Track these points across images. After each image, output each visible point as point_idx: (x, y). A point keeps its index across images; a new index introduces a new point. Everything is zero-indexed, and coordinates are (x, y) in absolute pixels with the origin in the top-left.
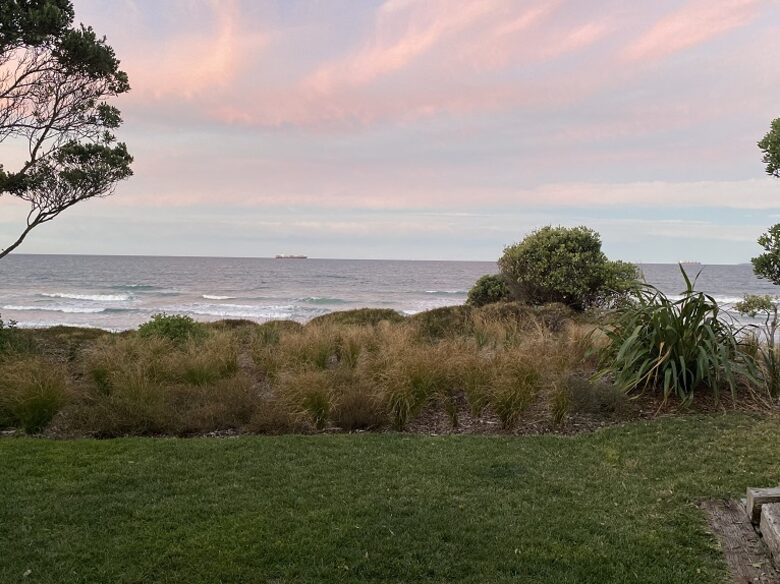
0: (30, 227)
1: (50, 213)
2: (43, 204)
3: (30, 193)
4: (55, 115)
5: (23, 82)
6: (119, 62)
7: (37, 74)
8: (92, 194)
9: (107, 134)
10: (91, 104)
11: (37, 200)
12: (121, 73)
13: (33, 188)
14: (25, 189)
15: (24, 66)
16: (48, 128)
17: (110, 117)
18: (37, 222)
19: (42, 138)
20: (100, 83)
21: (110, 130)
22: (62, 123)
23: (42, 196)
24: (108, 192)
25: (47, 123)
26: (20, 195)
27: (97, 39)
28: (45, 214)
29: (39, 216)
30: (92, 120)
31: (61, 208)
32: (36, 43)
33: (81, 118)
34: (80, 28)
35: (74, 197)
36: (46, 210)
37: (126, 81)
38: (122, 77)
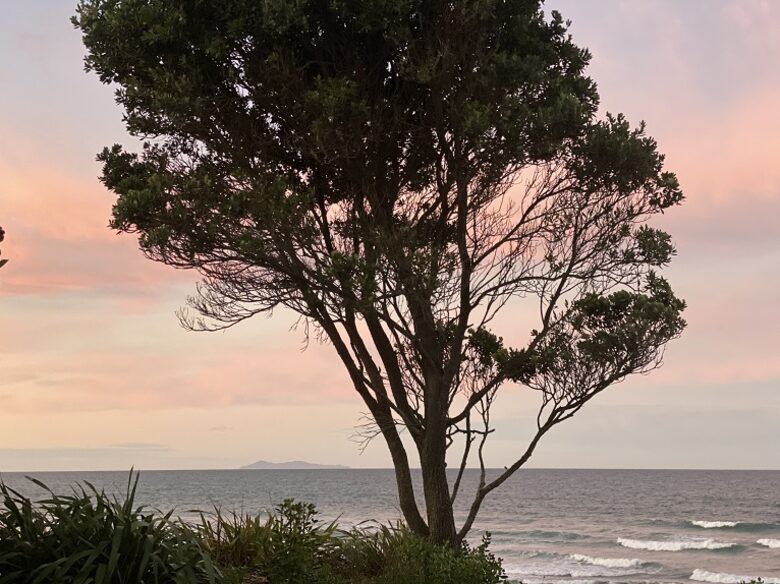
0: (542, 431)
1: (569, 406)
2: (559, 394)
3: (540, 377)
4: (575, 254)
5: (532, 214)
6: (662, 158)
7: (550, 200)
8: (629, 370)
9: (652, 276)
10: (625, 231)
11: (550, 388)
12: (666, 176)
13: (544, 371)
14: (532, 373)
15: (533, 192)
16: (565, 277)
17: (656, 247)
18: (551, 421)
19: (558, 294)
20: (637, 197)
21: (655, 268)
22: (586, 267)
23: (557, 381)
24: (652, 364)
25: (564, 270)
26: (527, 382)
27: (631, 130)
28: (562, 410)
29: (554, 412)
30: (629, 257)
31: (584, 398)
32: (548, 157)
33: (613, 255)
34: (605, 119)
35: (602, 377)
36: (564, 403)
37: (675, 185)
38: (670, 182)
